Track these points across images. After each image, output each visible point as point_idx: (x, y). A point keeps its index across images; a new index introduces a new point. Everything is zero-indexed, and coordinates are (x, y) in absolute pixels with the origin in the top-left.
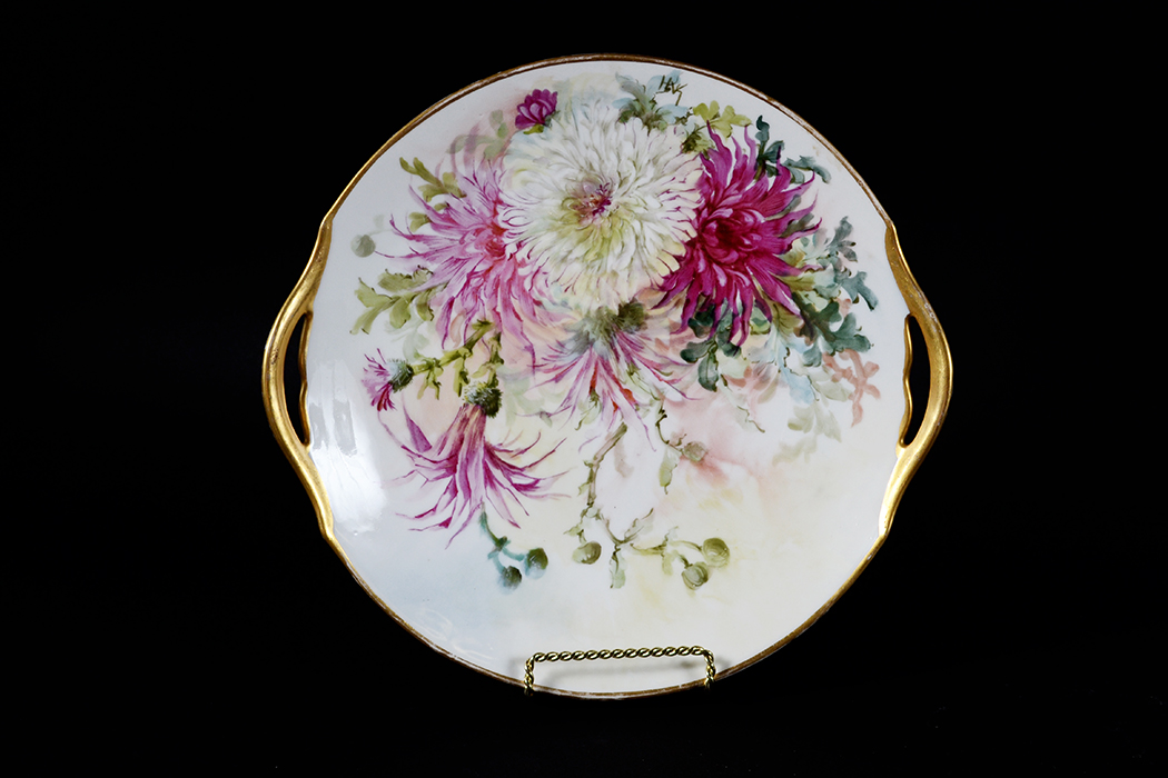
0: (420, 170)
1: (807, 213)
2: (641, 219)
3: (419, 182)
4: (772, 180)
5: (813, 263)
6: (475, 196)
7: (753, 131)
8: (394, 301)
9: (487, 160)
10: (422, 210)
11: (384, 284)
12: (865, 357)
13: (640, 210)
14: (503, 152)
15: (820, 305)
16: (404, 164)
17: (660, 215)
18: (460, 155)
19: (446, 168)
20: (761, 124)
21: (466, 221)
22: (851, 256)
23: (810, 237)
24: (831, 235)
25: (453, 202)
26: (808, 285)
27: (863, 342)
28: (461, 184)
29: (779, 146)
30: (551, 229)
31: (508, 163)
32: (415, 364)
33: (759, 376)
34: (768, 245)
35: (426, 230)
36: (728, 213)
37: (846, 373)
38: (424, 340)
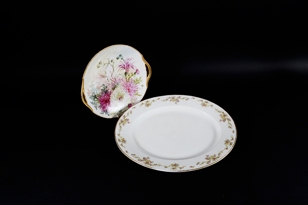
0: (139, 95)
1: (100, 108)
2: (115, 99)
3: (139, 94)
4: (105, 110)
5: (97, 103)
6: (133, 95)
7: (109, 114)
8: (138, 81)
9: (133, 99)
10: (137, 91)
11: (139, 82)
12: (89, 96)
13: (116, 100)
14: (131, 100)
15: (95, 99)
16: (141, 95)
17: (114, 100)
18: (136, 98)
19: (136, 96)
20: (109, 115)
21: (132, 92)
22: (95, 106)
23: (99, 106)
24: (97, 107)
25: (135, 93)
26: (97, 101)
27: (90, 98)
28: (134, 95)
29: (106, 114)
30: (124, 94)
31: (130, 99)
32: (134, 75)
33: (98, 88)
34: (102, 103)
35: (136, 89)
36: (107, 104)
37: (90, 93)
38: (134, 78)
